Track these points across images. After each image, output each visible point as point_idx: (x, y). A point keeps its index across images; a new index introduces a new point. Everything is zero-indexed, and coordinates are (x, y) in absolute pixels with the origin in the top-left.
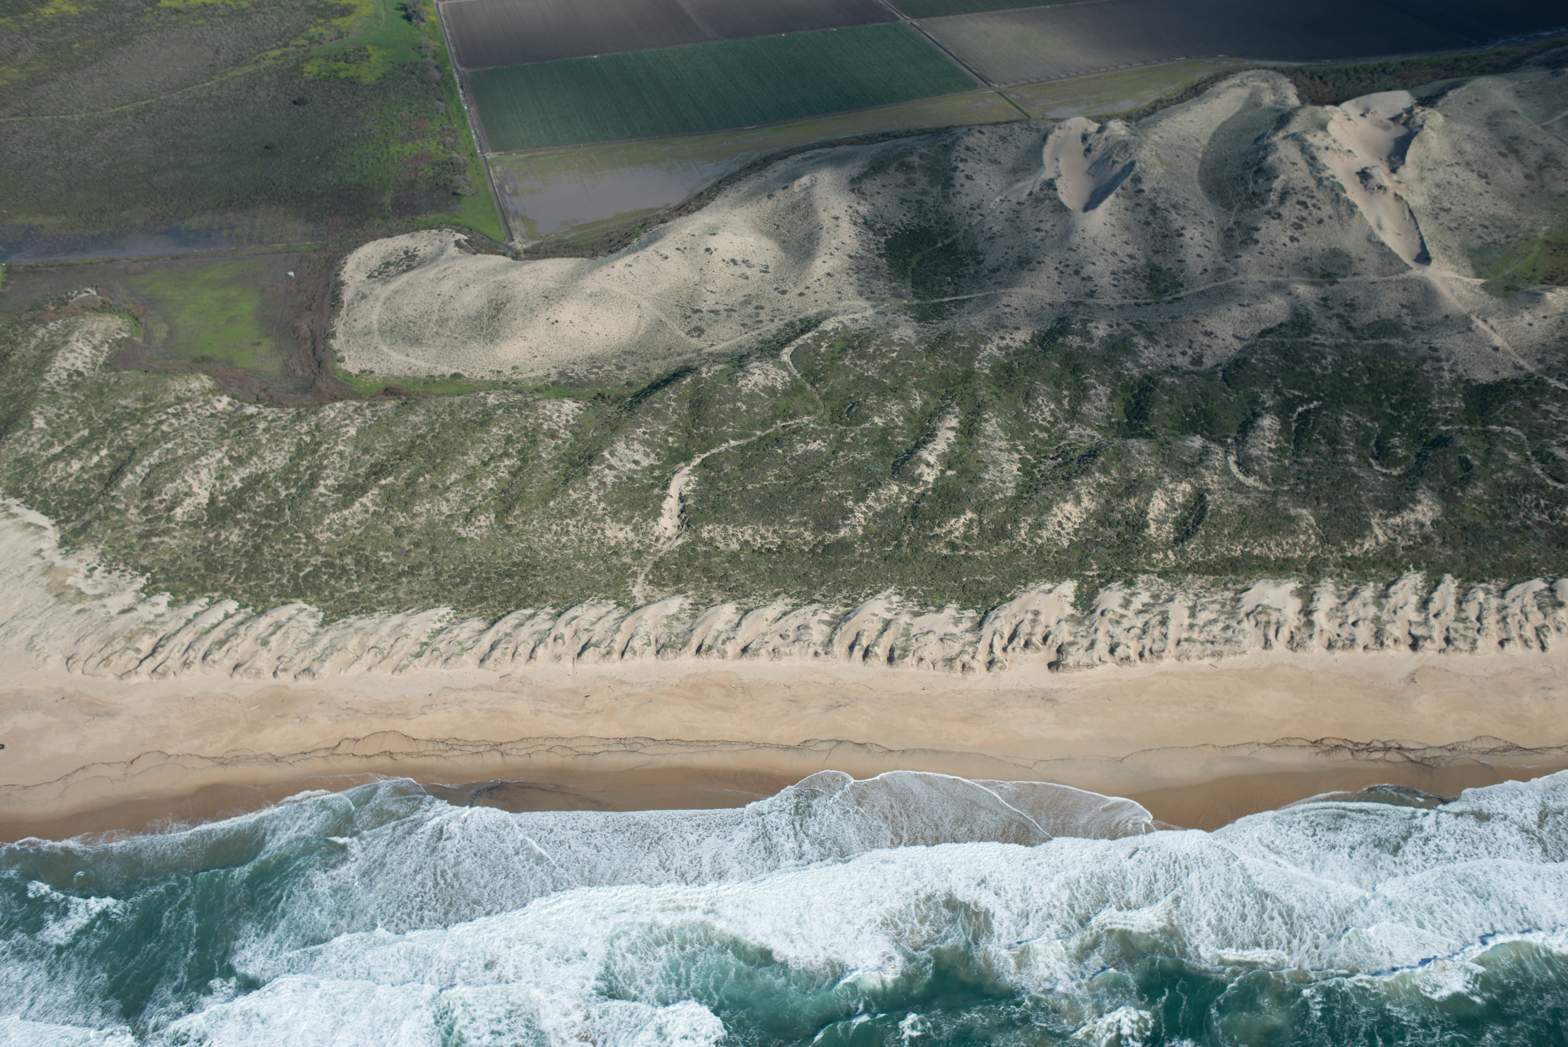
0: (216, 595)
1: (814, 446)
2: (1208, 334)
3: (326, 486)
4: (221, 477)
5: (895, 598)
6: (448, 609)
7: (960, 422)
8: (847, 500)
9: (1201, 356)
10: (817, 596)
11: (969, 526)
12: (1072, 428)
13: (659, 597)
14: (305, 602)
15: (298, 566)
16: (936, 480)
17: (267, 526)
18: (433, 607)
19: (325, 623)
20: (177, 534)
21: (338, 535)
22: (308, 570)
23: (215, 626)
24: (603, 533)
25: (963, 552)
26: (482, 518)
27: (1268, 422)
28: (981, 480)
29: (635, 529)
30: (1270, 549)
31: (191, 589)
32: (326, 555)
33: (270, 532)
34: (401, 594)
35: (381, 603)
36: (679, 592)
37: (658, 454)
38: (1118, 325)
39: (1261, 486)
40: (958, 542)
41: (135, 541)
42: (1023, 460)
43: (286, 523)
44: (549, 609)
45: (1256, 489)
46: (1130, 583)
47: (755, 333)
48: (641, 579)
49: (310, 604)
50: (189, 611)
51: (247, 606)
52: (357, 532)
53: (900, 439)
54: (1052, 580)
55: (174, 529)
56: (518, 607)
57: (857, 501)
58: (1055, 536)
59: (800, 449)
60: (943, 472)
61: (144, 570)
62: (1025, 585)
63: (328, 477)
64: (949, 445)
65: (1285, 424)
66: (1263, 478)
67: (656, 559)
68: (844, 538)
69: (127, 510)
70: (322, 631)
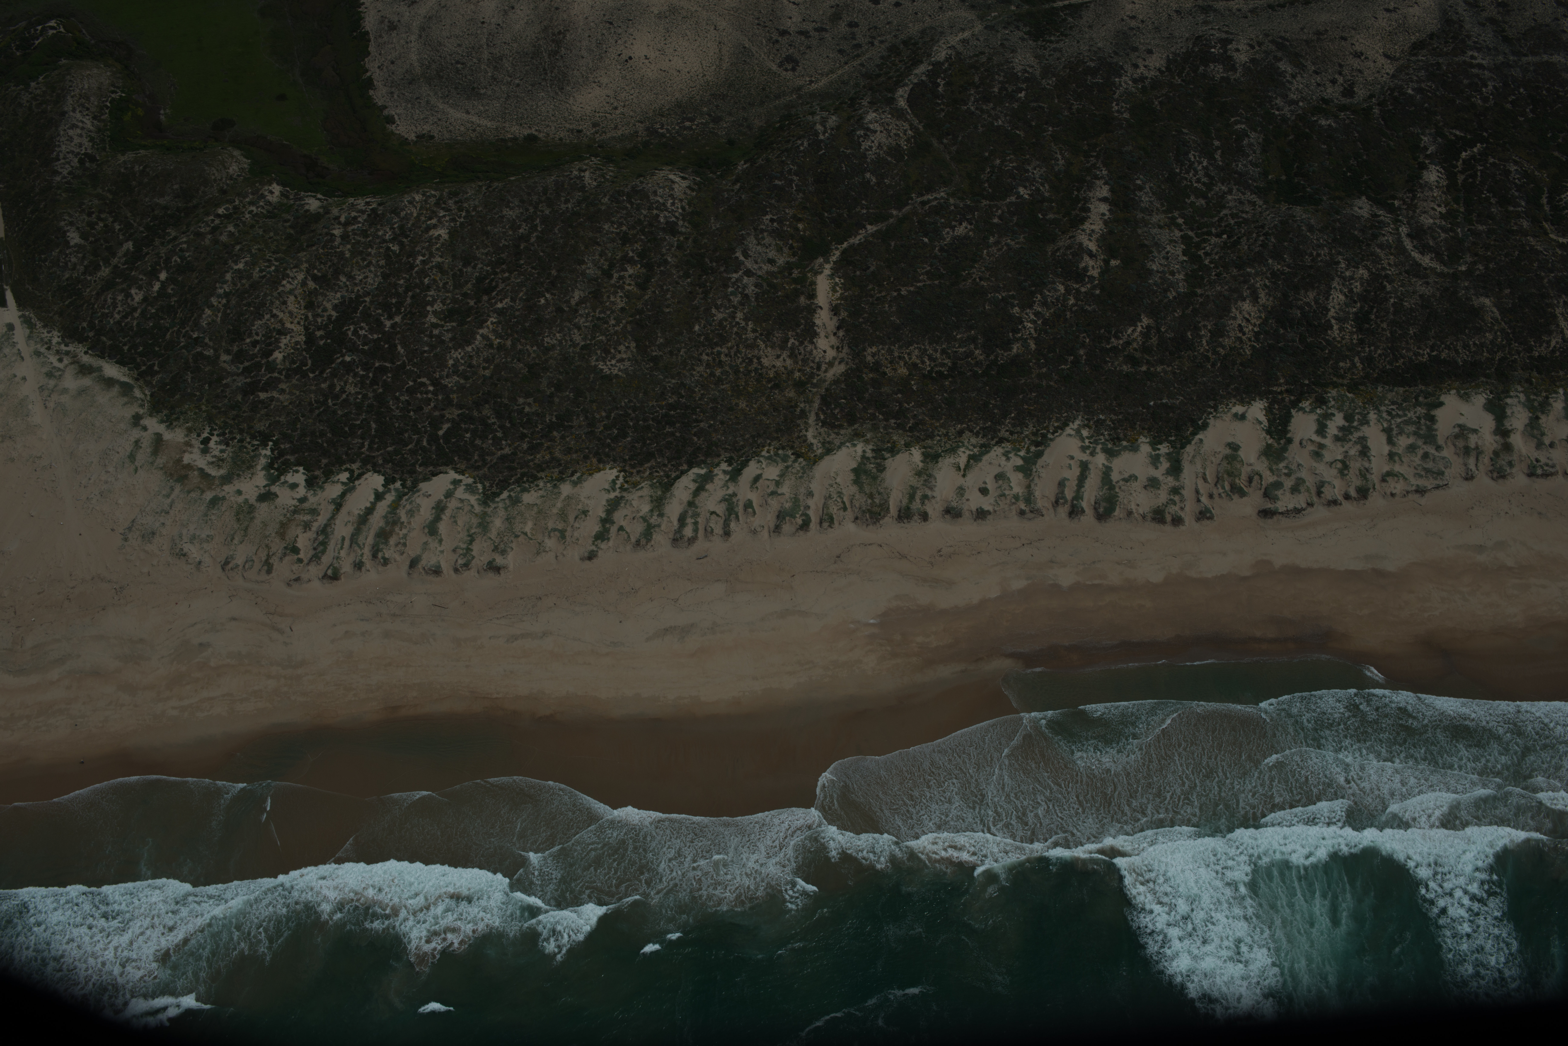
0: (354, 466)
1: (961, 230)
2: (1358, 55)
3: (435, 313)
4: (310, 306)
5: (1085, 433)
6: (615, 472)
7: (1112, 190)
8: (1013, 306)
9: (1352, 85)
10: (1003, 433)
11: (1146, 335)
12: (1230, 192)
13: (837, 442)
14: (457, 471)
15: (435, 424)
16: (1102, 274)
17: (383, 370)
18: (599, 470)
19: (488, 498)
20: (283, 386)
21: (466, 378)
22: (446, 426)
23: (370, 511)
24: (760, 363)
25: (1144, 368)
26: (622, 348)
27: (1433, 175)
28: (1150, 272)
29: (792, 355)
30: (1457, 352)
31: (324, 461)
32: (460, 406)
33: (388, 377)
34: (557, 454)
35: (540, 468)
36: (857, 435)
37: (791, 247)
38: (1260, 44)
39: (1439, 267)
40: (1138, 355)
41: (239, 398)
42: (1185, 239)
43: (404, 365)
44: (724, 466)
45: (1433, 270)
46: (1321, 401)
47: (856, 63)
48: (812, 419)
49: (462, 473)
50: (333, 490)
51: (393, 481)
52: (487, 373)
53: (1051, 216)
54: (1242, 402)
55: (279, 380)
56: (691, 466)
57: (1023, 307)
58: (1237, 344)
59: (948, 235)
60: (1106, 262)
61: (264, 439)
62: (1215, 408)
63: (434, 301)
64: (1106, 223)
65: (1451, 176)
66: (1438, 257)
67: (823, 391)
68: (1017, 356)
69: (218, 357)
70: (489, 510)
